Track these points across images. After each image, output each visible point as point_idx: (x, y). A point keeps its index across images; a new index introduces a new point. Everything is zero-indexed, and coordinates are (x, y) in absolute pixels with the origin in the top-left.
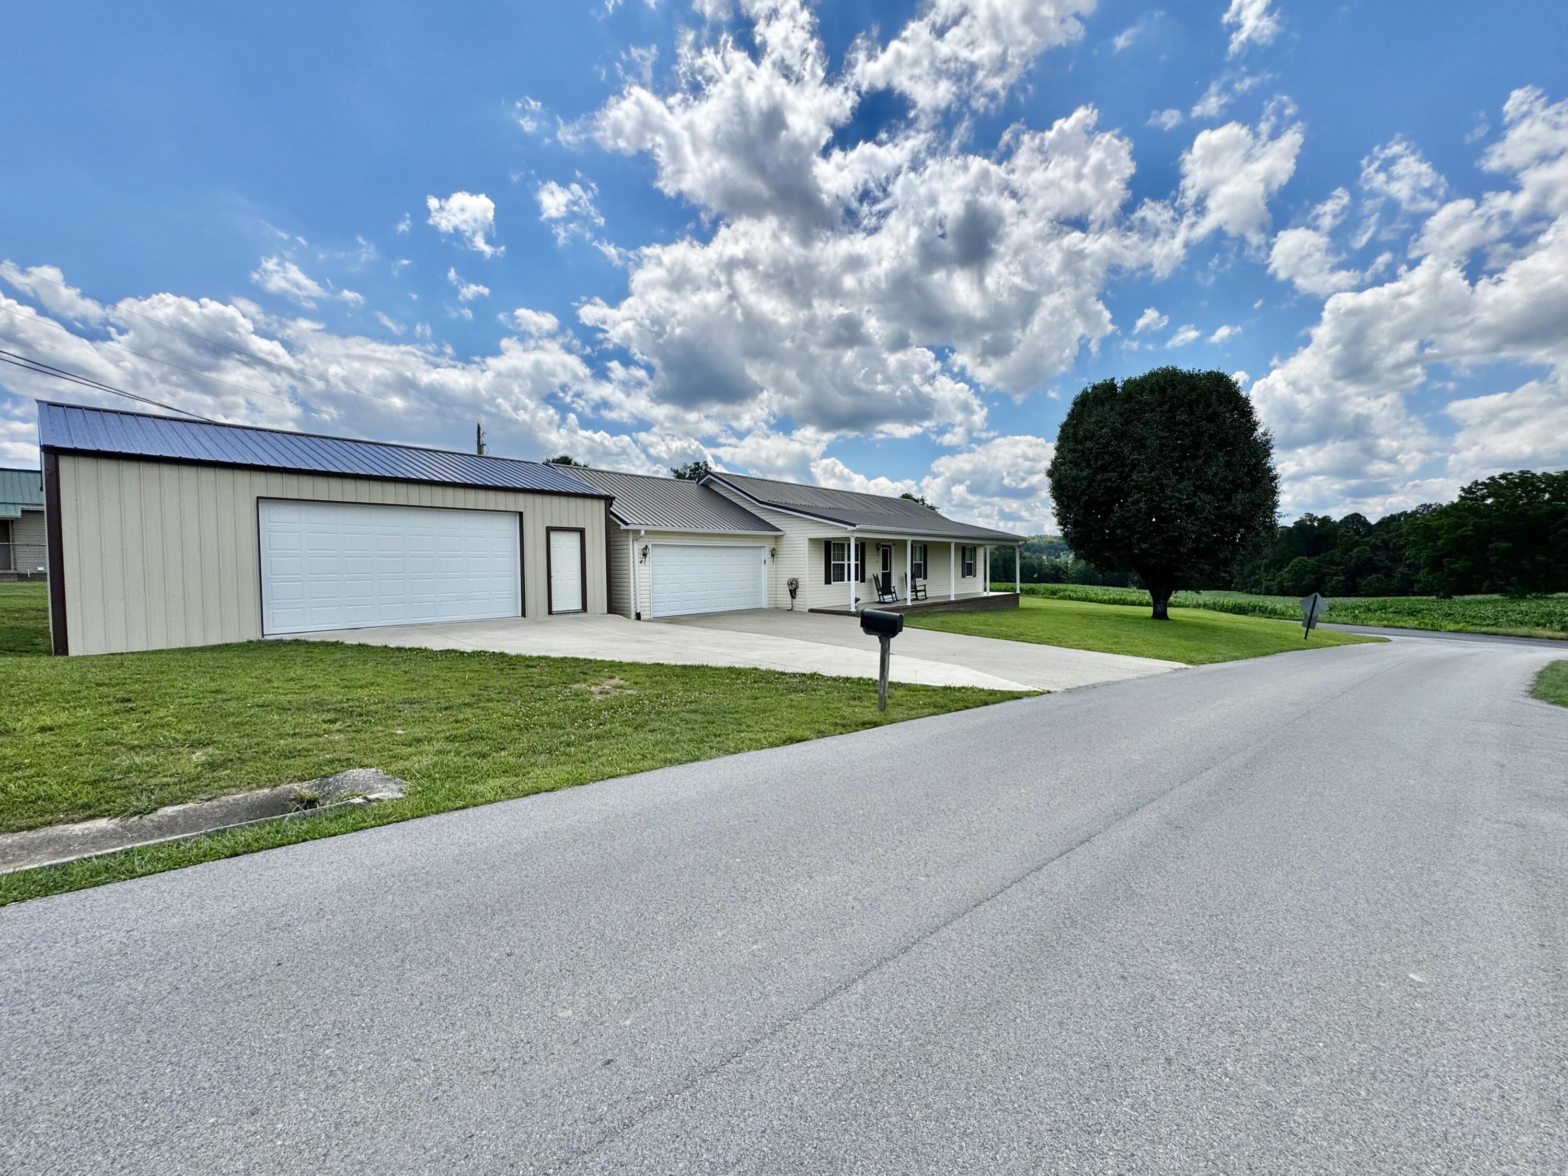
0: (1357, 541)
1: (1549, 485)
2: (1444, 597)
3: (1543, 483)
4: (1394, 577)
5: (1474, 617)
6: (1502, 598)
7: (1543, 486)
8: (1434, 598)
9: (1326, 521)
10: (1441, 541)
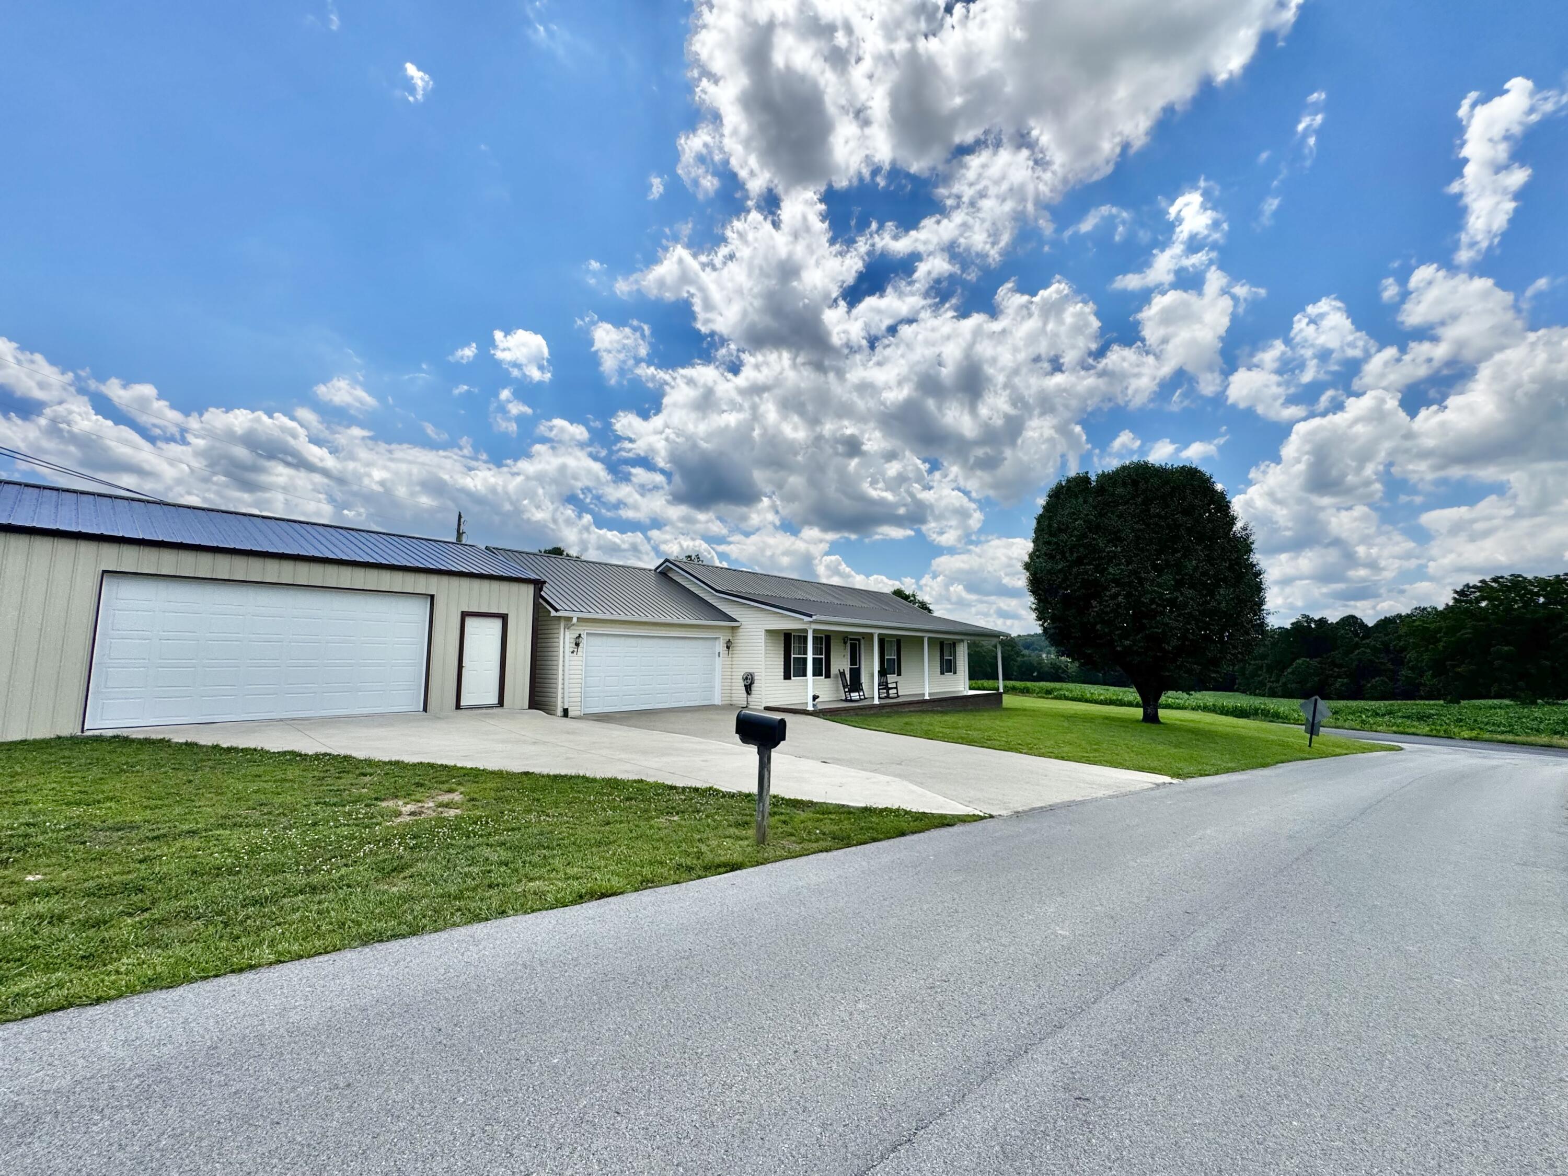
0: (1357, 643)
1: (1544, 589)
2: (1451, 702)
3: (1536, 587)
4: (1399, 680)
5: (1487, 724)
6: (1512, 703)
7: (1536, 590)
8: (1442, 702)
9: (1322, 622)
10: (1442, 644)
